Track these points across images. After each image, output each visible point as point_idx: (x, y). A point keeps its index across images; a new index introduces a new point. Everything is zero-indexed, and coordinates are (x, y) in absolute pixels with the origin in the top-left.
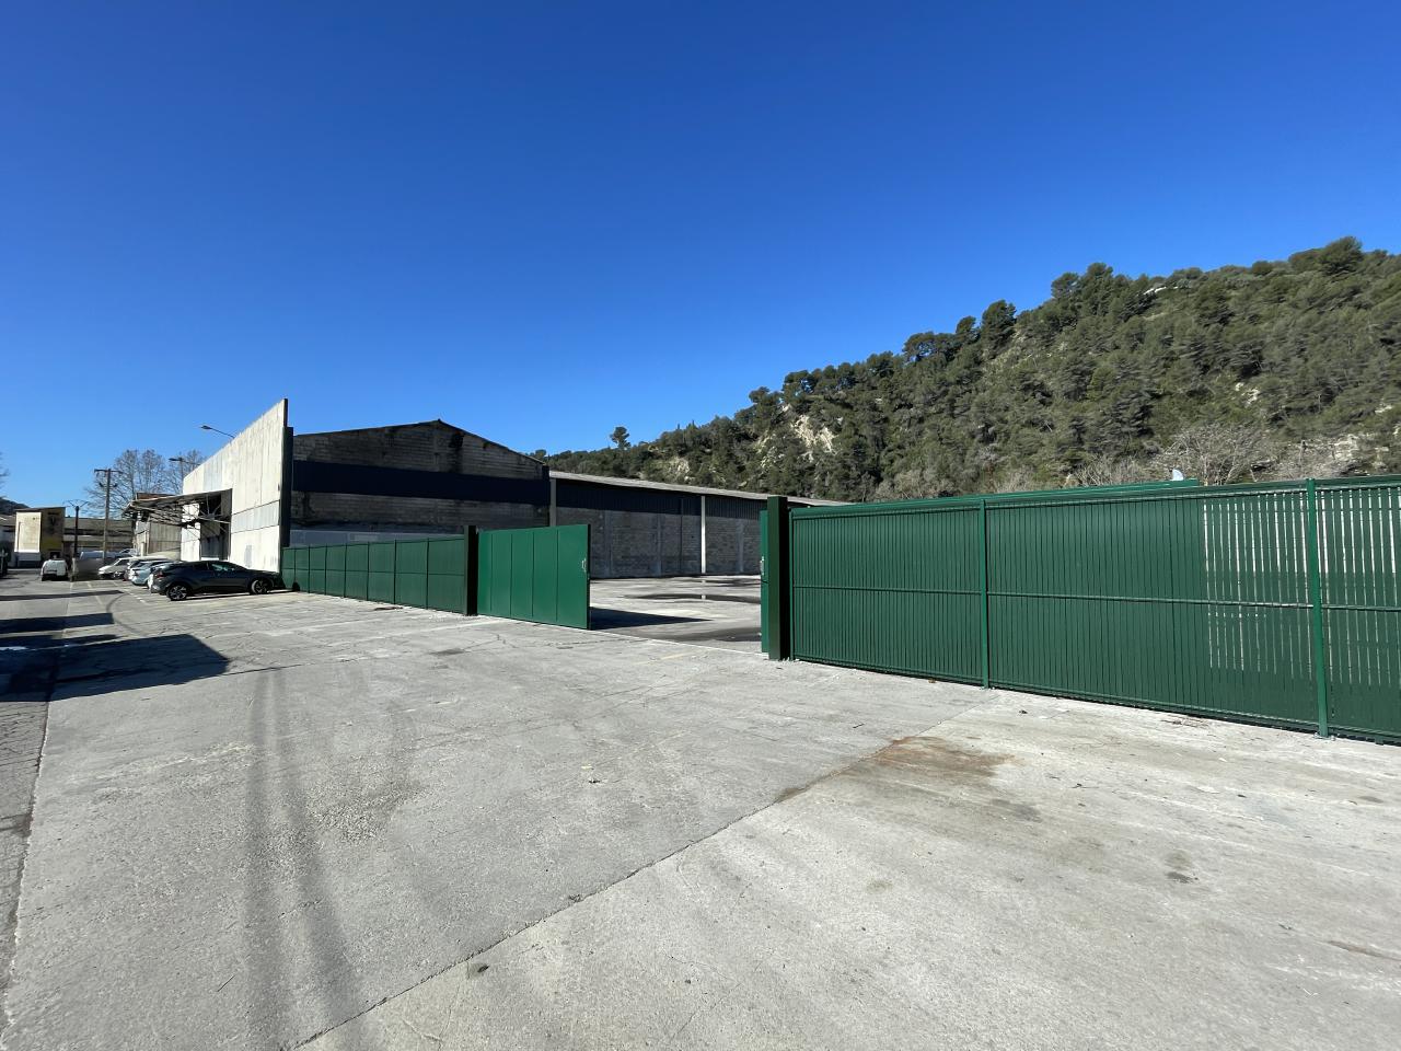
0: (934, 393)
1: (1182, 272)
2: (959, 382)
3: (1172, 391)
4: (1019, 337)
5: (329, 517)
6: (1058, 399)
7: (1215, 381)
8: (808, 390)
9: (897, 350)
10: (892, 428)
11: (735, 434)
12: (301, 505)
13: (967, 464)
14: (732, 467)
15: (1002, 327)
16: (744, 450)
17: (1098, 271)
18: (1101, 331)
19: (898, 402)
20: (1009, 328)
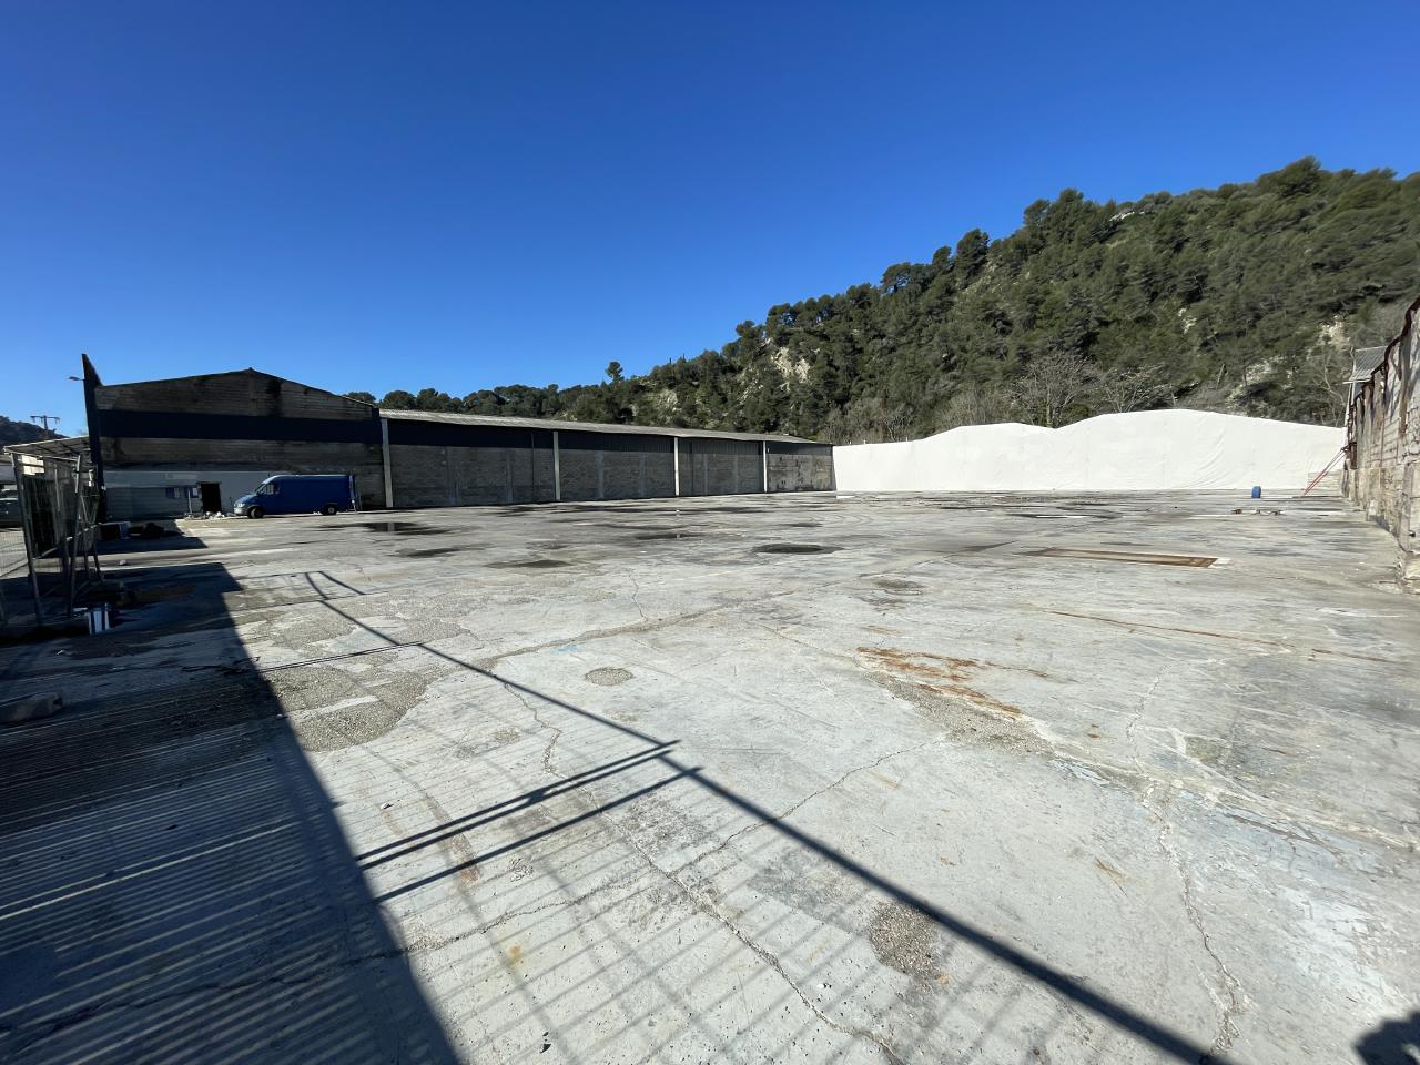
0: (905, 324)
1: (1152, 197)
2: (930, 313)
3: (1120, 317)
4: (991, 267)
5: (143, 459)
6: (1017, 327)
7: (1162, 308)
8: (791, 324)
9: (876, 282)
10: (865, 358)
11: (719, 368)
12: (112, 451)
13: (927, 391)
14: (716, 398)
15: (975, 256)
16: (728, 382)
17: (1069, 197)
18: (1063, 259)
19: (873, 333)
20: (981, 258)
